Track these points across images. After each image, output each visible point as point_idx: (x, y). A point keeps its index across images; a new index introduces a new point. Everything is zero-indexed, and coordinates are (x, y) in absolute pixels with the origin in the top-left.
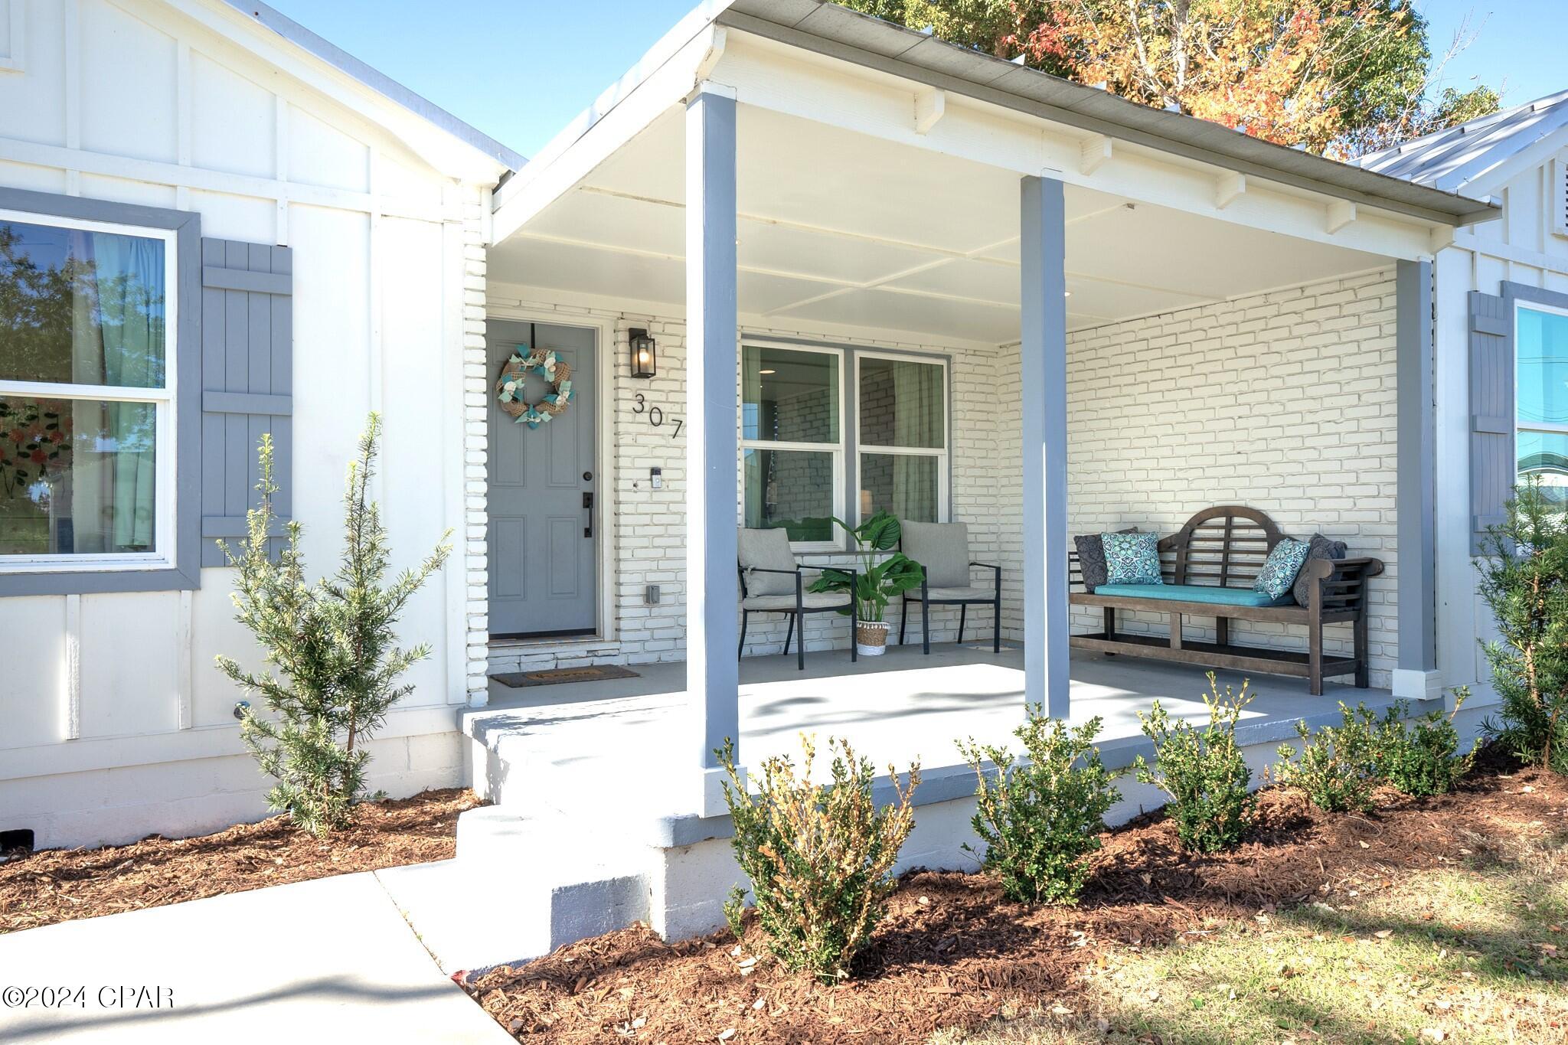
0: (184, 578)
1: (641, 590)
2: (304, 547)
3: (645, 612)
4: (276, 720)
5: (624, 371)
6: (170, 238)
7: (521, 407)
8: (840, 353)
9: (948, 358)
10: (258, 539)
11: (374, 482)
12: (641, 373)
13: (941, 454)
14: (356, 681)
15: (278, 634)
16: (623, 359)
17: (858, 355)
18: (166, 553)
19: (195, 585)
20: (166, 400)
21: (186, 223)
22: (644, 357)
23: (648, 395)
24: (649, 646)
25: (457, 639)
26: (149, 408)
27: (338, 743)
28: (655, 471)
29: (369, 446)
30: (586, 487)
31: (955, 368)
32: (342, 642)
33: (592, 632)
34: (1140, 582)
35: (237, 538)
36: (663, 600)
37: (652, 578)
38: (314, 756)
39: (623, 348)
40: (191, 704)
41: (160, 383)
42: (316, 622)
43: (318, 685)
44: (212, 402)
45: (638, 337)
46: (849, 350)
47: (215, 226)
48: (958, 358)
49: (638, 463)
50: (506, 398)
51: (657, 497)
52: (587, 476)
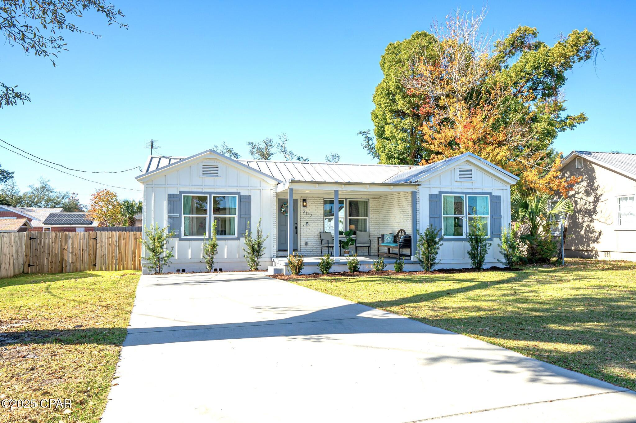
0: (238, 239)
1: (305, 243)
2: (252, 235)
3: (305, 247)
4: (249, 256)
5: (302, 206)
6: (237, 196)
7: (285, 213)
8: (344, 200)
9: (369, 199)
10: (247, 234)
11: (261, 227)
12: (304, 206)
13: (367, 218)
14: (258, 252)
15: (249, 245)
16: (301, 204)
17: (348, 200)
18: (236, 236)
19: (239, 240)
20: (236, 216)
21: (239, 194)
22: (305, 204)
23: (306, 210)
24: (306, 253)
25: (272, 248)
26: (234, 218)
27: (256, 259)
28: (307, 223)
29: (260, 222)
30: (296, 225)
31: (370, 201)
32: (256, 246)
33: (297, 250)
34: (389, 243)
35: (245, 234)
36: (308, 245)
37: (306, 241)
38: (253, 261)
39: (302, 202)
40: (239, 255)
41: (236, 214)
42: (254, 244)
43: (254, 252)
44: (242, 216)
45: (304, 200)
46: (346, 199)
47: (242, 194)
48: (370, 199)
49: (304, 221)
50: (282, 211)
51: (308, 227)
52: (296, 224)
